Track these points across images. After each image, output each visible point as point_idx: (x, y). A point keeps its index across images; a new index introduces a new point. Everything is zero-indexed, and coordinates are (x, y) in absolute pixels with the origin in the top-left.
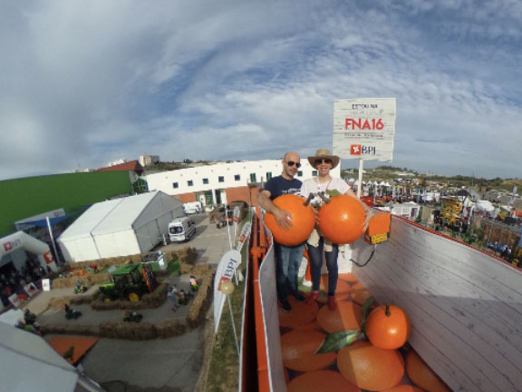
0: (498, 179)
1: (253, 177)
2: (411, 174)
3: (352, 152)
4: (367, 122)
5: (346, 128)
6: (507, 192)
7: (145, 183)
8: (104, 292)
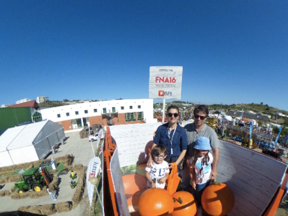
0: (234, 105)
1: (105, 110)
2: (191, 105)
3: (159, 95)
4: (167, 79)
5: (156, 82)
6: (238, 111)
7: (39, 114)
8: (19, 187)
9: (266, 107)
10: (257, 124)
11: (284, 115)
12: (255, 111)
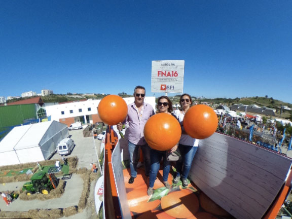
0: (237, 98)
3: (162, 89)
4: (169, 73)
5: (158, 76)
6: (243, 105)
8: (27, 189)
9: (271, 100)
10: (262, 120)
11: (289, 109)
12: (260, 105)
